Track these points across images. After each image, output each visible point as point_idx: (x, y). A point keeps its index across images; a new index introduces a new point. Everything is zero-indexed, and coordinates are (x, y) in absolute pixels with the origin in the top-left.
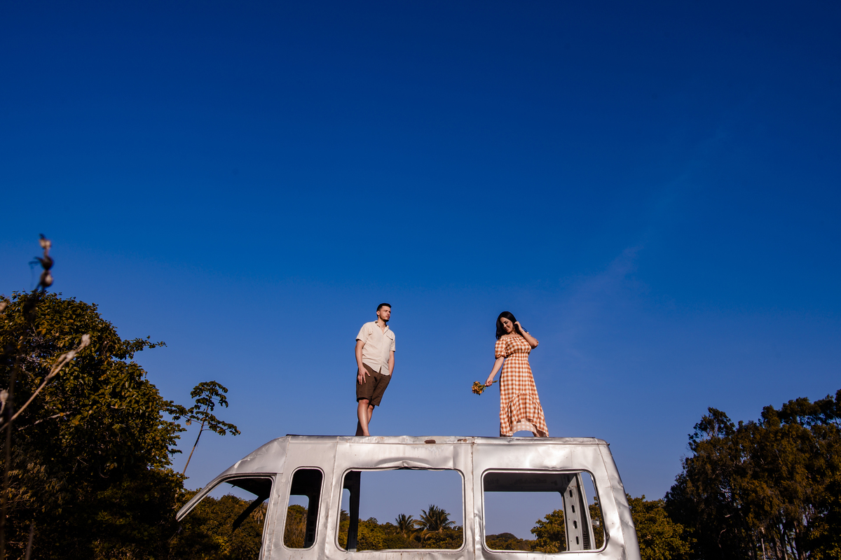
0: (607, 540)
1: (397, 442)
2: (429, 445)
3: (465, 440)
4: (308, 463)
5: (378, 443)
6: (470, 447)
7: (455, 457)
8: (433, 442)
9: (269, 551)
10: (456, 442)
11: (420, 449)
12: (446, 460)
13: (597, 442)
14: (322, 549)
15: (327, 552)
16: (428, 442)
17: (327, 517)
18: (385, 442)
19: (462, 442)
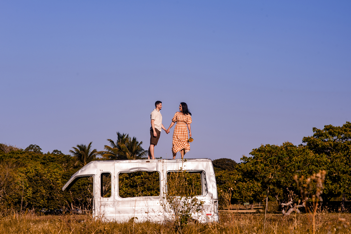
0: (207, 192)
1: (136, 162)
2: (148, 163)
3: (160, 161)
4: (105, 171)
5: (129, 163)
6: (162, 163)
7: (157, 167)
8: (149, 162)
9: (97, 199)
10: (157, 161)
11: (144, 164)
12: (154, 168)
13: (208, 160)
14: (114, 198)
15: (116, 198)
16: (147, 162)
17: (114, 188)
18: (132, 162)
19: (159, 161)
